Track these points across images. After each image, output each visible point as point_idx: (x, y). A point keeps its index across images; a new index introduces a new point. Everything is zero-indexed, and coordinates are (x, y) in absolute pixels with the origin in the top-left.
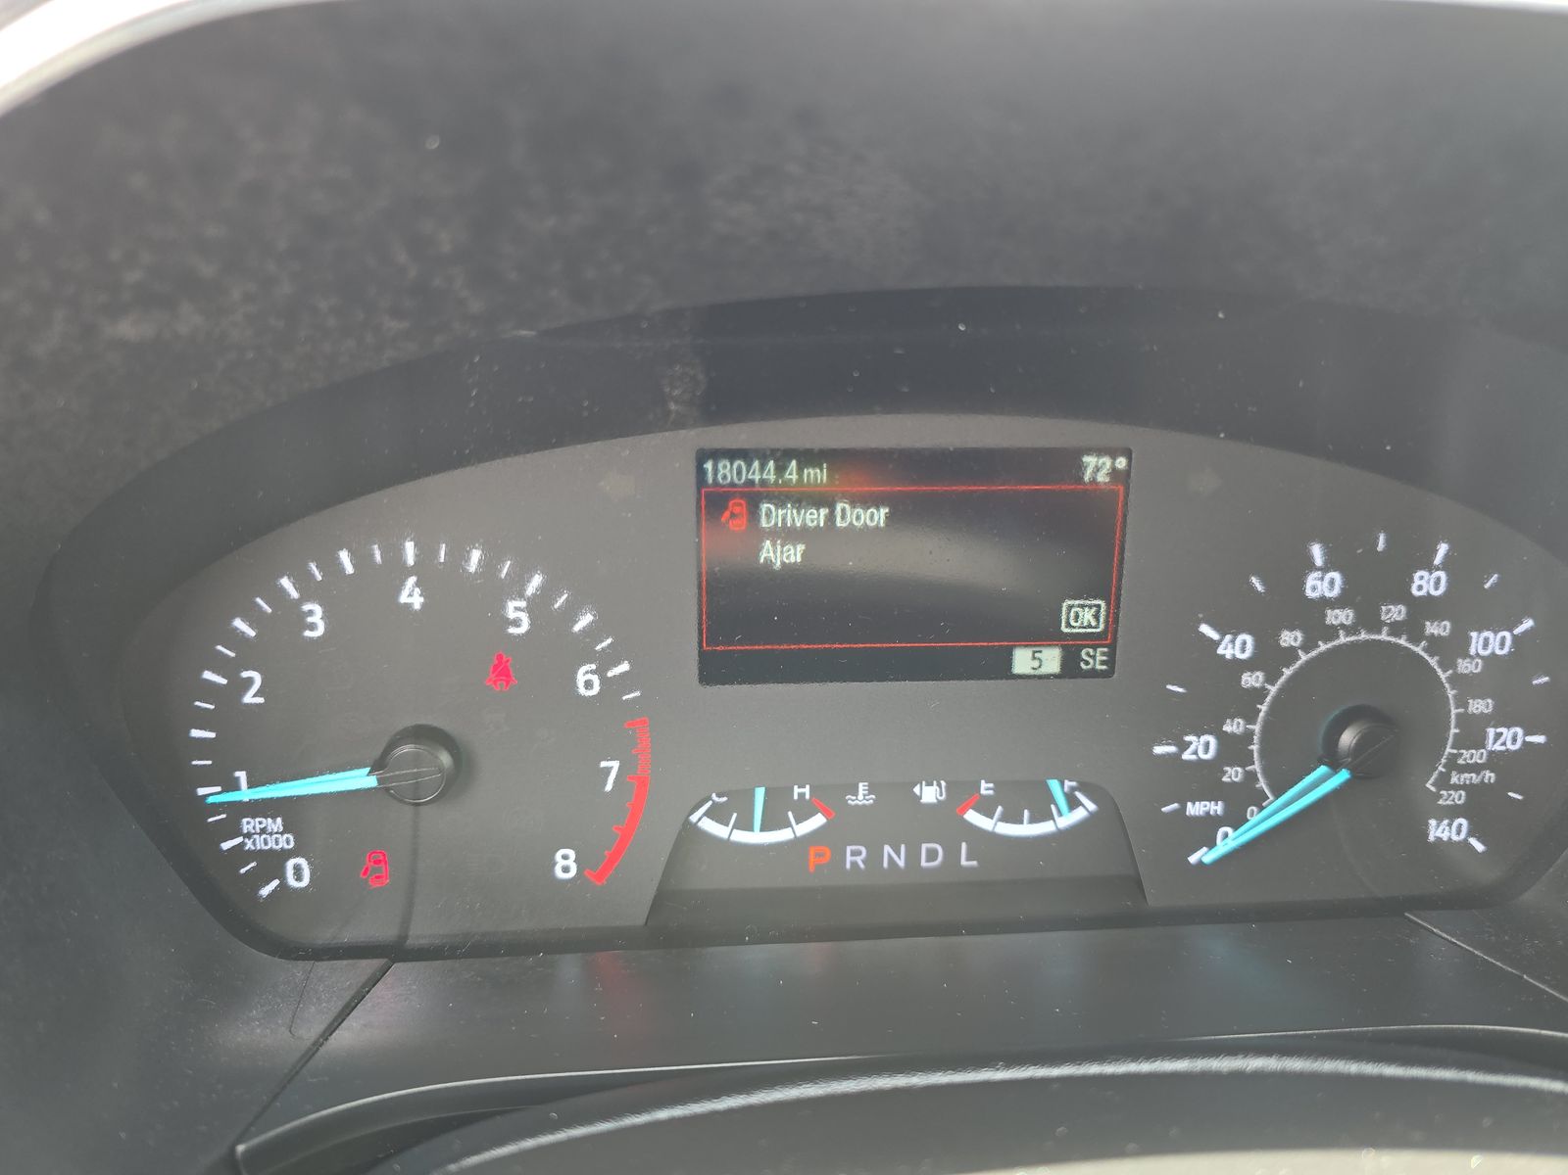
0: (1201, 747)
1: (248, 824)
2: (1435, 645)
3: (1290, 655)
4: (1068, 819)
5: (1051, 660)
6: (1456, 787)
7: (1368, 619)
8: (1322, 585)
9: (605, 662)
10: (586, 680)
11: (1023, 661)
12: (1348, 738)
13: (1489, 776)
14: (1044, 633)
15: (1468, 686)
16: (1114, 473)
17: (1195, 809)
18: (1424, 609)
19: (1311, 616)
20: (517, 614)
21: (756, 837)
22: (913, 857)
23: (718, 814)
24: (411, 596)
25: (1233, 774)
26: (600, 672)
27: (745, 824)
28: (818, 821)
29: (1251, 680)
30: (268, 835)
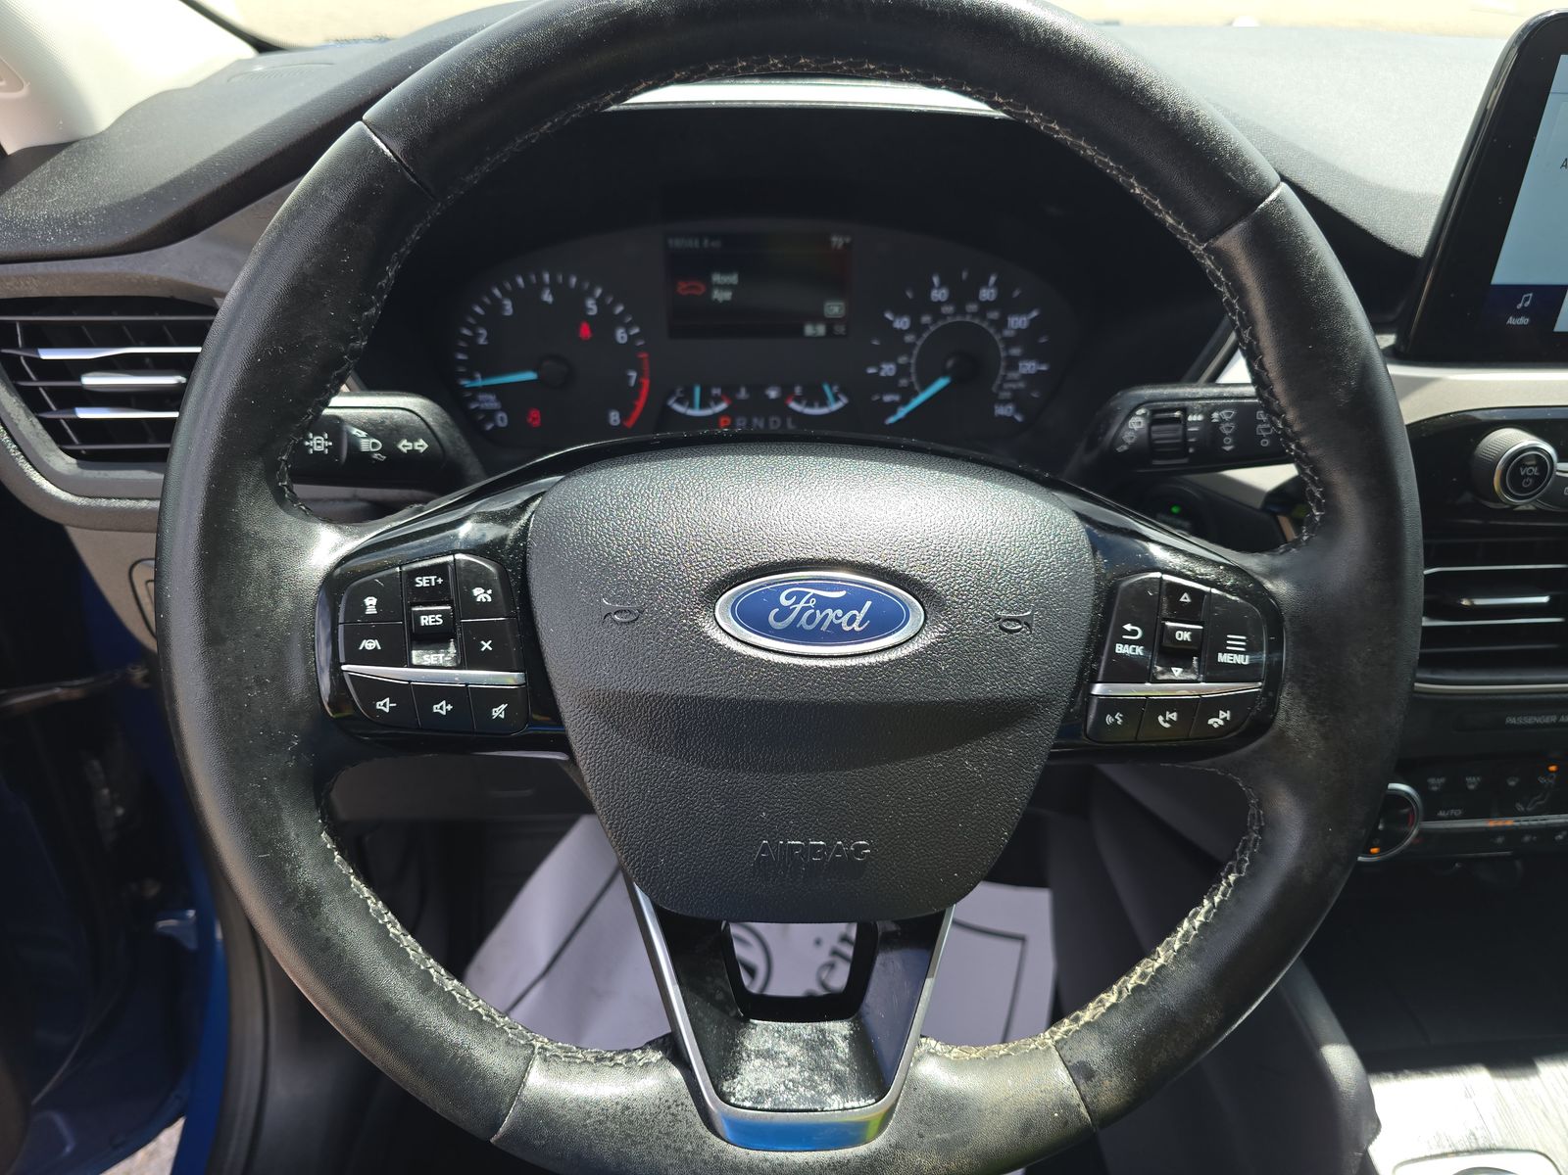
0: (888, 369)
1: (481, 397)
2: (992, 322)
3: (926, 327)
4: (835, 406)
5: (821, 330)
6: (1006, 390)
7: (960, 310)
8: (939, 294)
9: (628, 327)
10: (621, 336)
11: (809, 330)
12: (950, 364)
13: (1021, 385)
14: (817, 317)
15: (1010, 342)
16: (845, 244)
17: (888, 398)
18: (986, 306)
19: (935, 308)
20: (592, 307)
21: (696, 412)
22: (767, 423)
23: (680, 401)
24: (547, 297)
25: (903, 382)
26: (627, 332)
27: (691, 406)
28: (723, 406)
29: (909, 338)
30: (490, 402)
